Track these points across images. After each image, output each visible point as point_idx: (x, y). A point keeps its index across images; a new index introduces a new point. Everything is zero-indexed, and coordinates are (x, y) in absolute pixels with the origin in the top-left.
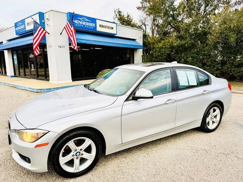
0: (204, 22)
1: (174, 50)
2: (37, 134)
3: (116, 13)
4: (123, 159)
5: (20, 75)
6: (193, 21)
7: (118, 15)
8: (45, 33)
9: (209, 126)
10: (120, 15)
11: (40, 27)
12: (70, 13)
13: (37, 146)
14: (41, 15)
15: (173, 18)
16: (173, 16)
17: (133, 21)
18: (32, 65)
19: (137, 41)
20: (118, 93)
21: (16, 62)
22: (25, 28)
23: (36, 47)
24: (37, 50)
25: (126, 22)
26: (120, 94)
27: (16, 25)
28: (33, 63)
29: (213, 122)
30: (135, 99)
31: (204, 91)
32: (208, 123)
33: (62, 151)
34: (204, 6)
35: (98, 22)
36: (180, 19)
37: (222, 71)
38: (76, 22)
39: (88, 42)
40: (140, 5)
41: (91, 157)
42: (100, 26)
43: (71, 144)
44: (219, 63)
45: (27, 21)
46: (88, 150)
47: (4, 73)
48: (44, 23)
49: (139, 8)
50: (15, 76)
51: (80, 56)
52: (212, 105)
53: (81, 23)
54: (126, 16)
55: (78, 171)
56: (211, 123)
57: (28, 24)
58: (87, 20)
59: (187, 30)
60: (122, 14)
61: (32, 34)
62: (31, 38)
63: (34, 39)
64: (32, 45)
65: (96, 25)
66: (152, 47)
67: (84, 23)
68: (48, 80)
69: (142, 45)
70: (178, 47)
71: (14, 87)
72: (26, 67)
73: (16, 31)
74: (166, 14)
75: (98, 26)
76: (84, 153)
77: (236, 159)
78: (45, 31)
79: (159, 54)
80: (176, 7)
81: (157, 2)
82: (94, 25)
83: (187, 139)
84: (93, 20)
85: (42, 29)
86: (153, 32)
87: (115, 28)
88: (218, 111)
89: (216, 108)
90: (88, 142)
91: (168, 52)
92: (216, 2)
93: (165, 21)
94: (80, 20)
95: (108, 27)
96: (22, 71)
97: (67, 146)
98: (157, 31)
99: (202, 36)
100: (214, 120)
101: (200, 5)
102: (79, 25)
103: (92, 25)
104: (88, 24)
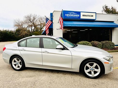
39: (73, 26)
42: (83, 15)
58: (74, 13)
65: (80, 16)
67: (72, 15)
82: (79, 16)
84: (79, 13)
94: (70, 14)
95: (89, 16)
102: (68, 17)
103: (77, 16)
104: (74, 15)
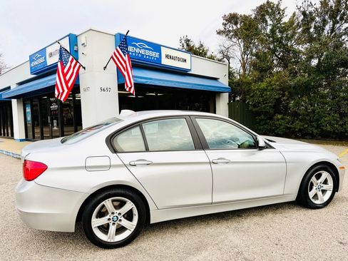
1: (286, 93)
5: (34, 137)
8: (79, 68)
11: (71, 57)
14: (73, 39)
18: (55, 121)
21: (29, 118)
22: (46, 61)
27: (32, 58)
28: (57, 119)
35: (164, 51)
38: (130, 48)
42: (167, 56)
45: (48, 51)
47: (10, 135)
48: (77, 51)
50: (27, 139)
53: (137, 50)
57: (51, 55)
58: (147, 47)
65: (160, 55)
67: (142, 52)
72: (45, 124)
73: (31, 68)
75: (163, 56)
78: (78, 64)
79: (261, 99)
82: (157, 55)
85: (75, 61)
87: (188, 61)
91: (277, 97)
94: (136, 47)
95: (179, 59)
96: (37, 130)
102: (134, 54)
103: (154, 54)
104: (148, 53)
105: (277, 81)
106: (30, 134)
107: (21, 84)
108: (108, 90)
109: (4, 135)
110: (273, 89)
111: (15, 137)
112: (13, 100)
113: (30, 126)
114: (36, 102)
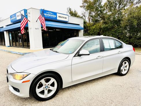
0: (118, 14)
1: (102, 30)
2: (24, 75)
3: (68, 9)
4: (73, 91)
5: (13, 45)
6: (113, 13)
7: (69, 11)
8: (28, 21)
9: (122, 72)
10: (70, 11)
11: (25, 17)
12: (42, 9)
13: (23, 82)
14: (25, 11)
15: (101, 12)
16: (101, 11)
17: (78, 14)
18: (20, 40)
19: (80, 25)
20: (70, 52)
21: (11, 38)
22: (16, 18)
23: (23, 29)
24: (23, 30)
25: (74, 14)
26: (71, 53)
27: (11, 17)
28: (21, 39)
29: (125, 70)
30: (80, 55)
31: (119, 52)
32: (122, 71)
33: (38, 85)
34: (118, 4)
35: (58, 15)
36: (105, 12)
37: (129, 42)
38: (45, 14)
40: (82, 5)
41: (54, 89)
42: (59, 17)
43: (43, 81)
44: (128, 38)
45: (17, 14)
46: (53, 85)
47: (4, 45)
48: (27, 15)
49: (81, 7)
50: (10, 46)
51: (47, 34)
52: (124, 60)
53: (48, 15)
54: (74, 11)
55: (47, 97)
56: (123, 70)
57: (18, 16)
59: (109, 19)
60: (72, 10)
61: (20, 22)
62: (20, 24)
63: (21, 25)
64: (20, 28)
65: (56, 16)
66: (89, 29)
67: (50, 15)
68: (29, 48)
69: (83, 27)
70: (104, 28)
71: (10, 52)
72: (17, 41)
73: (11, 20)
74: (97, 9)
75: (58, 17)
76: (50, 86)
77: (138, 90)
78: (27, 20)
79: (93, 32)
80: (103, 6)
81: (92, 3)
83: (109, 80)
84: (55, 14)
85: (26, 19)
86: (89, 20)
87: (67, 18)
88: (127, 64)
89: (126, 61)
90: (53, 80)
91: (98, 32)
92: (125, 2)
93: (96, 14)
95: (64, 18)
97: (41, 82)
98: (92, 19)
99: (118, 22)
100: (125, 68)
101: (116, 4)
103: (54, 16)
105: (98, 26)
106: (11, 44)
107: (7, 26)
108: (38, 29)
109: (2, 45)
110: (97, 29)
111: (6, 45)
112: (4, 32)
113: (11, 41)
114: (13, 33)
